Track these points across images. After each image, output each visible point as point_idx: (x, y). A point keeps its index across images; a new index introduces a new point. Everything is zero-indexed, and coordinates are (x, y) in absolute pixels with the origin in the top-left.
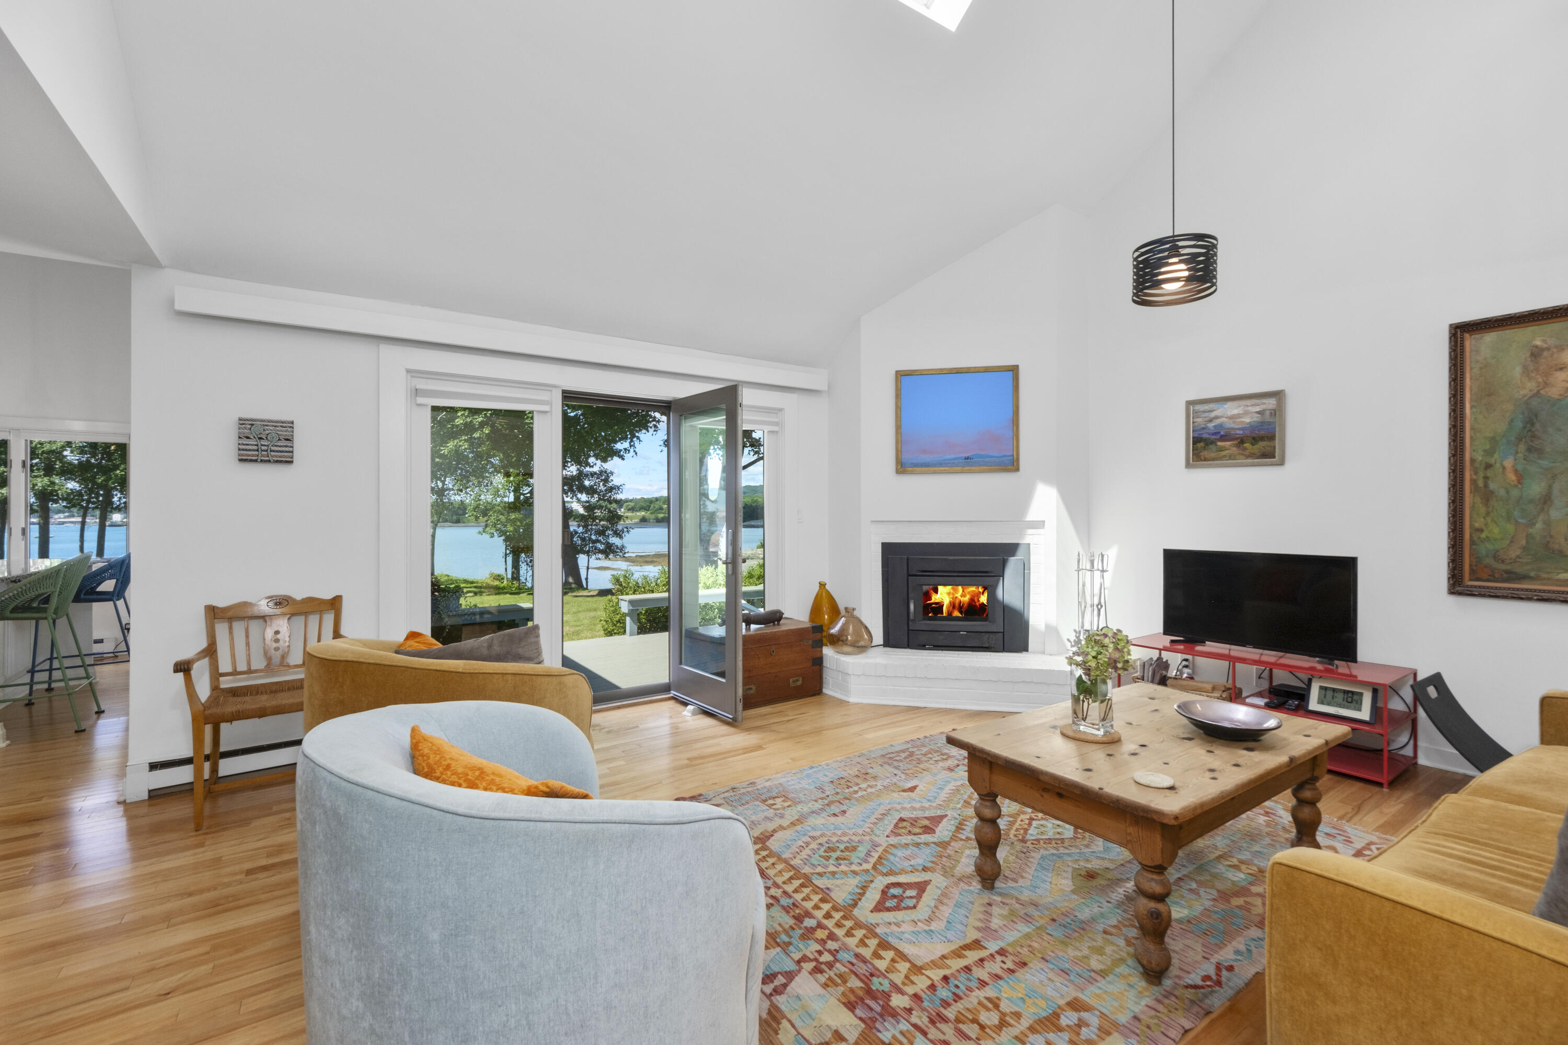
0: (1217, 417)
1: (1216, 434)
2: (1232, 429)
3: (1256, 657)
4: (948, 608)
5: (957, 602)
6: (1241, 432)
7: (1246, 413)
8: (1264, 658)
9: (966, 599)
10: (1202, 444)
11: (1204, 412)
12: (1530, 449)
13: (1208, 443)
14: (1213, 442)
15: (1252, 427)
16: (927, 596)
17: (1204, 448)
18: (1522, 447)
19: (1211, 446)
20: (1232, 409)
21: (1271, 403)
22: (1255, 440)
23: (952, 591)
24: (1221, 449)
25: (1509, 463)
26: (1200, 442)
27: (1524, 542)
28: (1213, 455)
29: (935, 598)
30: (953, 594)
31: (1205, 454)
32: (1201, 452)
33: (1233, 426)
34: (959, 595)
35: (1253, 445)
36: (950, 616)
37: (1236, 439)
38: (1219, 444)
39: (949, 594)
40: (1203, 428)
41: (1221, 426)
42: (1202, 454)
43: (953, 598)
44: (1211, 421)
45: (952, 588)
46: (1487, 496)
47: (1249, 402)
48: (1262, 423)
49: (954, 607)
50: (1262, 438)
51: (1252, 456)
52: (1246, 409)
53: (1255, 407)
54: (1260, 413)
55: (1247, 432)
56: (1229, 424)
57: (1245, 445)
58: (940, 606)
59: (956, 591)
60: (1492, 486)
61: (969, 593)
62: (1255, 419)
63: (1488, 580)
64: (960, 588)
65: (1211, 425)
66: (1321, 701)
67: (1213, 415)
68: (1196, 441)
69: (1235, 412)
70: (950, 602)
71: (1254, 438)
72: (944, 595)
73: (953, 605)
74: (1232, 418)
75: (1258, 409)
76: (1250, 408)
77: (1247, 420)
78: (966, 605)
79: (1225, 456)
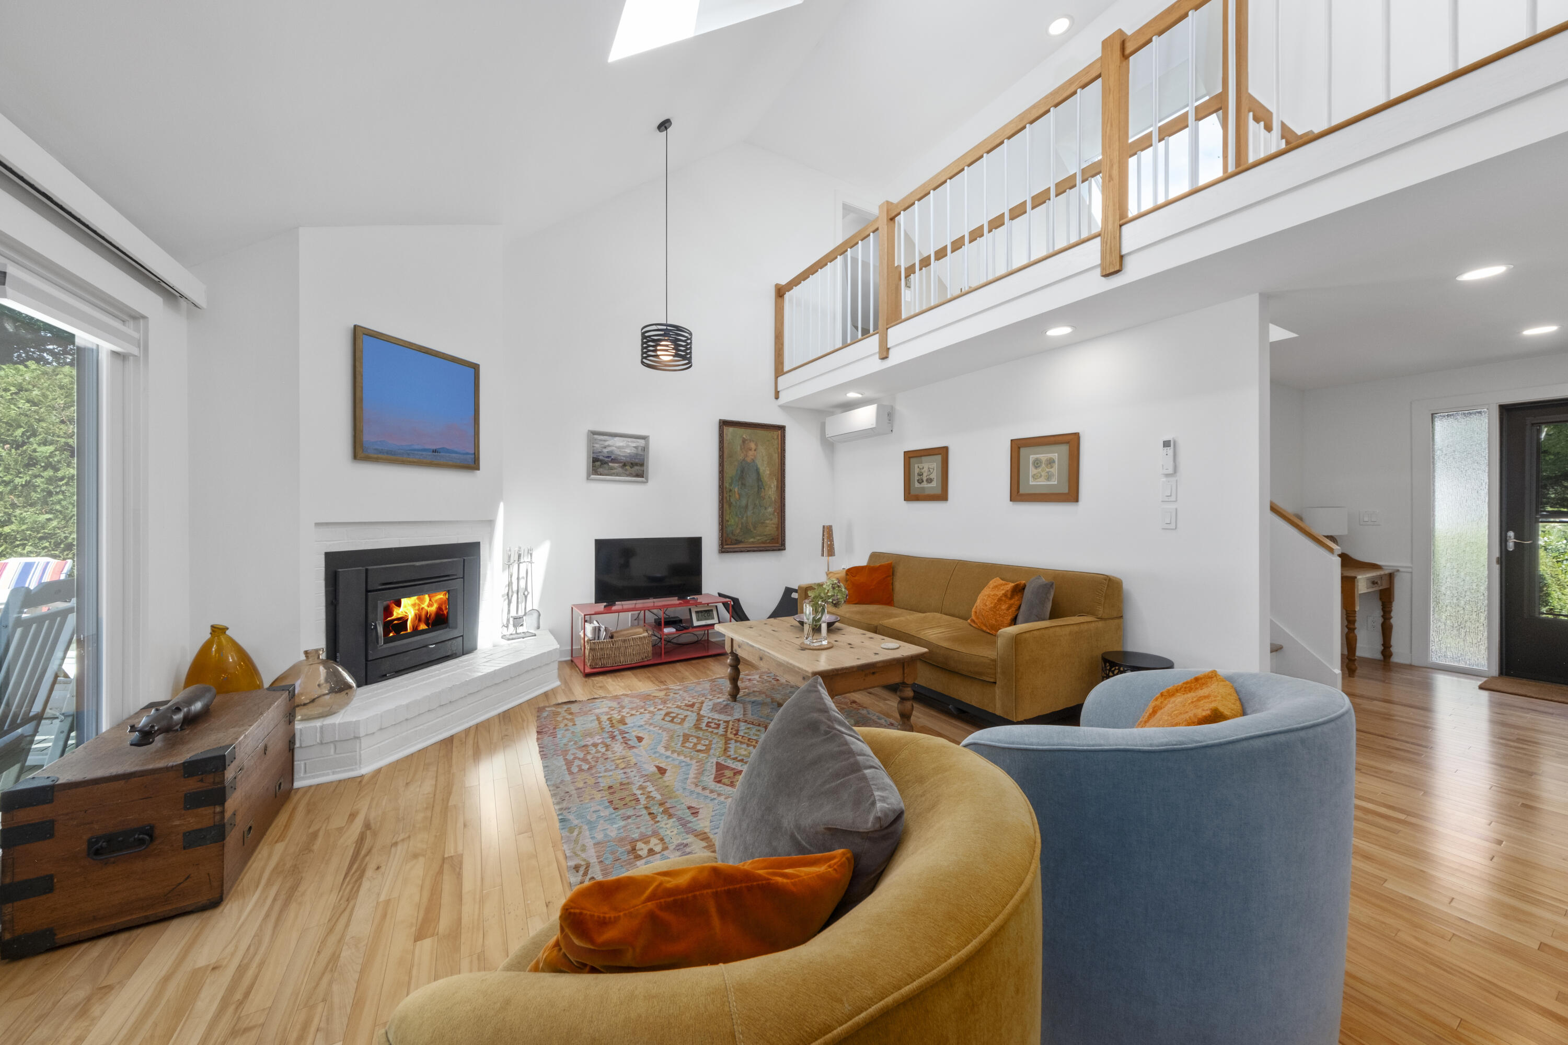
0: (609, 446)
1: (608, 457)
2: (619, 455)
3: (633, 606)
4: (413, 622)
5: (424, 613)
6: (624, 459)
7: (628, 446)
8: (638, 606)
9: (434, 608)
10: (598, 463)
11: (601, 440)
12: (742, 484)
13: (603, 463)
14: (606, 463)
15: (630, 456)
16: (388, 611)
17: (600, 466)
18: (740, 482)
19: (605, 465)
20: (619, 442)
21: (642, 443)
22: (633, 465)
23: (417, 601)
24: (612, 468)
25: (736, 490)
26: (598, 461)
27: (740, 526)
28: (606, 472)
29: (398, 613)
30: (419, 605)
31: (600, 470)
32: (598, 468)
33: (619, 453)
34: (425, 605)
35: (631, 468)
36: (415, 630)
37: (621, 462)
38: (610, 464)
39: (414, 605)
40: (600, 452)
41: (611, 452)
42: (599, 470)
43: (418, 610)
44: (605, 448)
45: (419, 599)
46: (730, 505)
47: (630, 440)
48: (637, 454)
49: (420, 620)
50: (637, 464)
51: (630, 475)
52: (628, 443)
53: (633, 443)
54: (636, 447)
55: (628, 459)
56: (617, 452)
57: (627, 467)
58: (403, 621)
59: (422, 600)
60: (732, 500)
61: (436, 601)
62: (633, 451)
63: (730, 545)
64: (427, 596)
65: (605, 450)
66: (698, 620)
67: (607, 443)
68: (595, 460)
69: (621, 444)
70: (416, 615)
71: (632, 464)
72: (408, 608)
73: (418, 618)
74: (619, 448)
75: (634, 445)
76: (630, 443)
77: (628, 451)
78: (433, 615)
79: (614, 473)
